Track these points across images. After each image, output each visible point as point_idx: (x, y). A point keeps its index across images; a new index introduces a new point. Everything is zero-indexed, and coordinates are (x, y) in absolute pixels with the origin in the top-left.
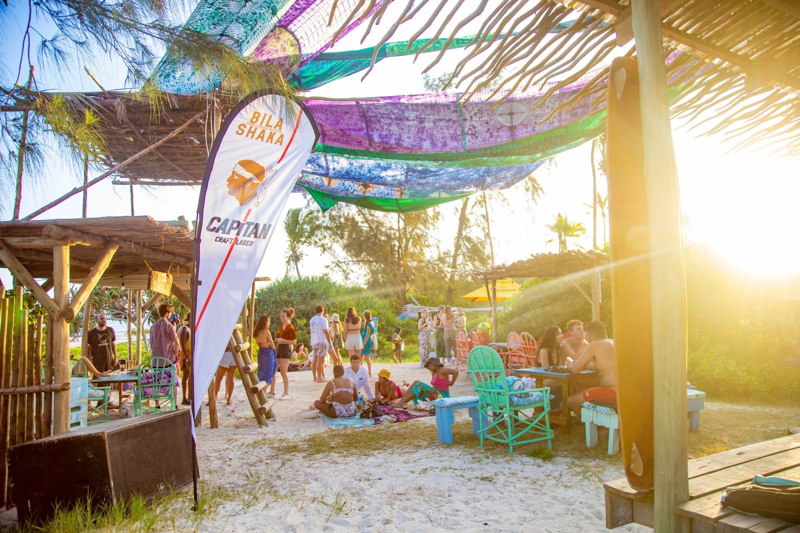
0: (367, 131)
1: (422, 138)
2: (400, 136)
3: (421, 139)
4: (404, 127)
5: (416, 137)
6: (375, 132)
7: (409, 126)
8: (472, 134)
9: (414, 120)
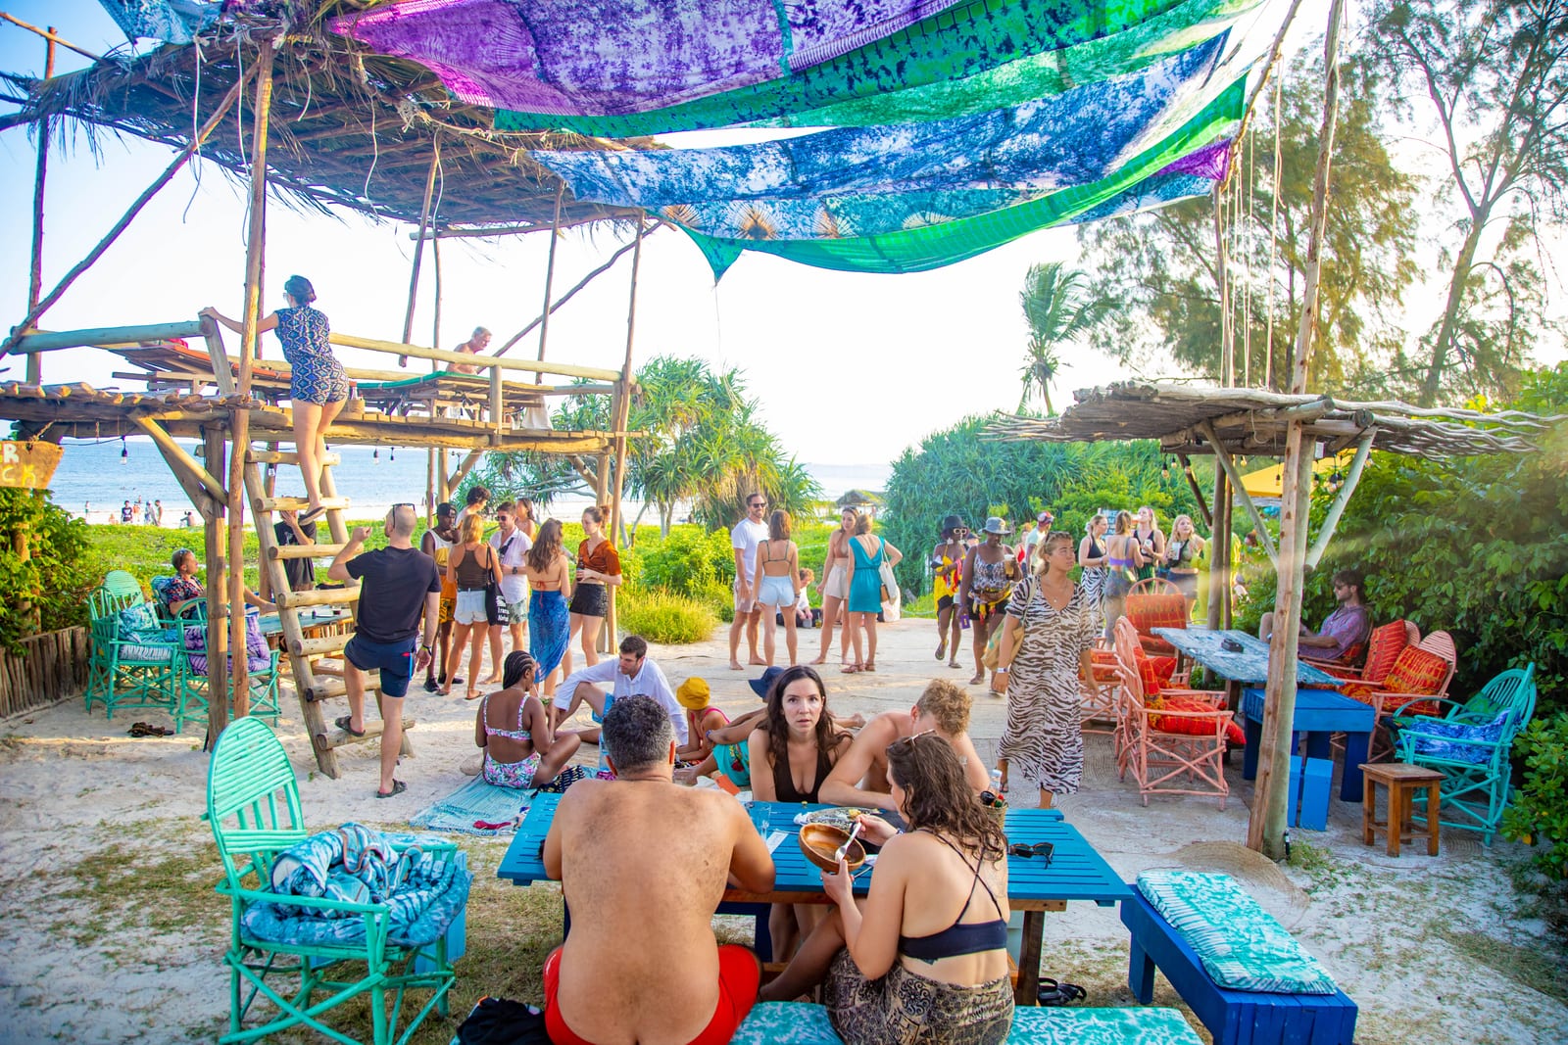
0: (542, 64)
1: (680, 63)
2: (625, 65)
3: (678, 64)
4: (630, 38)
5: (666, 60)
6: (563, 64)
7: (642, 32)
8: (809, 23)
9: (648, 11)
